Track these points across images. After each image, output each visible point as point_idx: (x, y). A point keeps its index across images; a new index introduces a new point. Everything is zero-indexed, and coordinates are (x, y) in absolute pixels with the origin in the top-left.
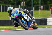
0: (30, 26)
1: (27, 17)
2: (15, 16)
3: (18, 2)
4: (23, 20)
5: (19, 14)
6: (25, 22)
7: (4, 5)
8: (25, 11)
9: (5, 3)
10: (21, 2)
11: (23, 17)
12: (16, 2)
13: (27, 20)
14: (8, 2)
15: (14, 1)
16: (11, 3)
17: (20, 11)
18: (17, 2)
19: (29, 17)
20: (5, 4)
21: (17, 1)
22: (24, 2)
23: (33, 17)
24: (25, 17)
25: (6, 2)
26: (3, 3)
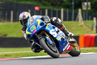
0: (64, 50)
1: (58, 32)
2: (32, 31)
3: (77, 3)
4: (48, 38)
5: (40, 27)
6: (52, 43)
7: (52, 8)
8: (53, 20)
9: (52, 5)
10: (83, 3)
11: (48, 32)
12: (73, 3)
13: (56, 38)
14: (59, 3)
15: (69, 2)
16: (63, 4)
17: (42, 21)
18: (75, 3)
19: (61, 32)
20: (54, 7)
21: (76, 1)
22: (89, 3)
23: (70, 33)
24: (52, 32)
25: (55, 3)
26: (50, 4)
